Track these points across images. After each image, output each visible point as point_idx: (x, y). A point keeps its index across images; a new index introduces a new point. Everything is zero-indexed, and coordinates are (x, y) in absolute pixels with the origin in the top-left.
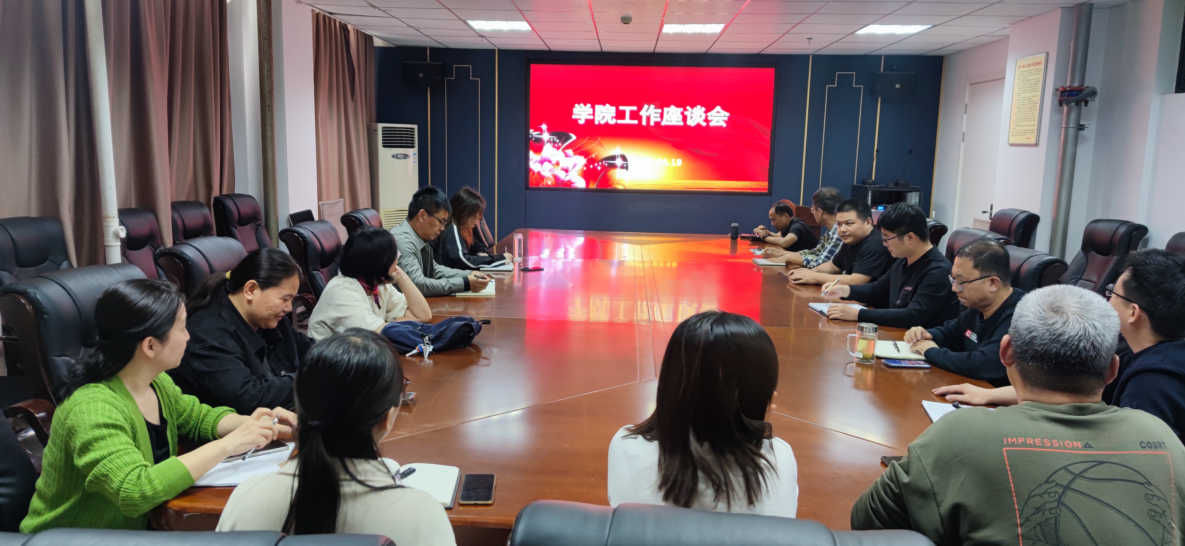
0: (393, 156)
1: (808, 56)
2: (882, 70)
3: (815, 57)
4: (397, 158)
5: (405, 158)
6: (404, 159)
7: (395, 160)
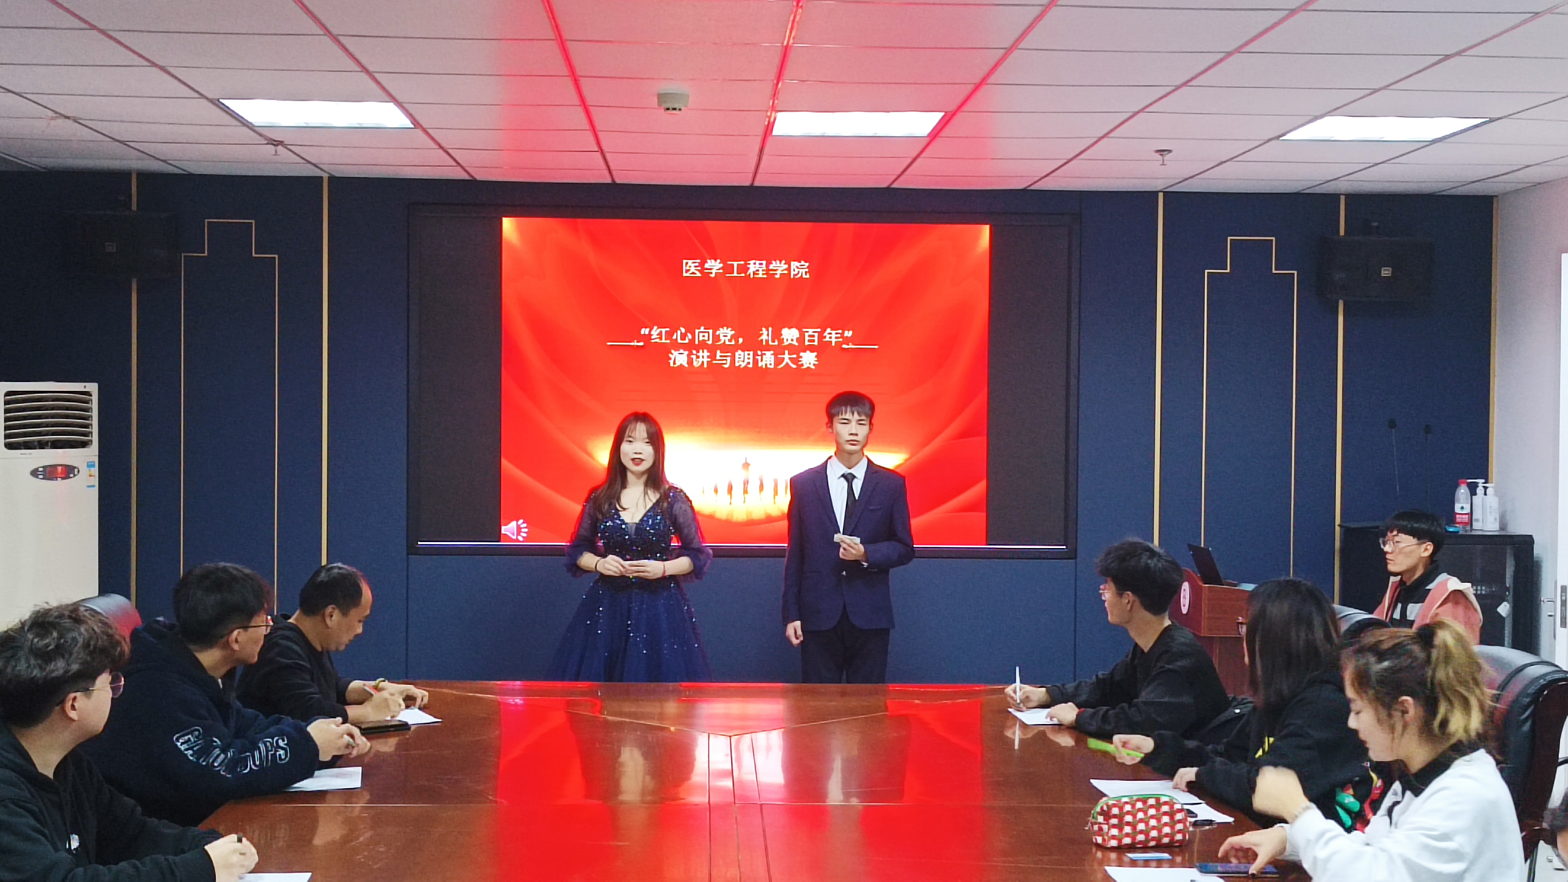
0: (33, 475)
1: (1155, 194)
2: (1342, 232)
3: (1171, 197)
4: (44, 477)
6: (60, 480)
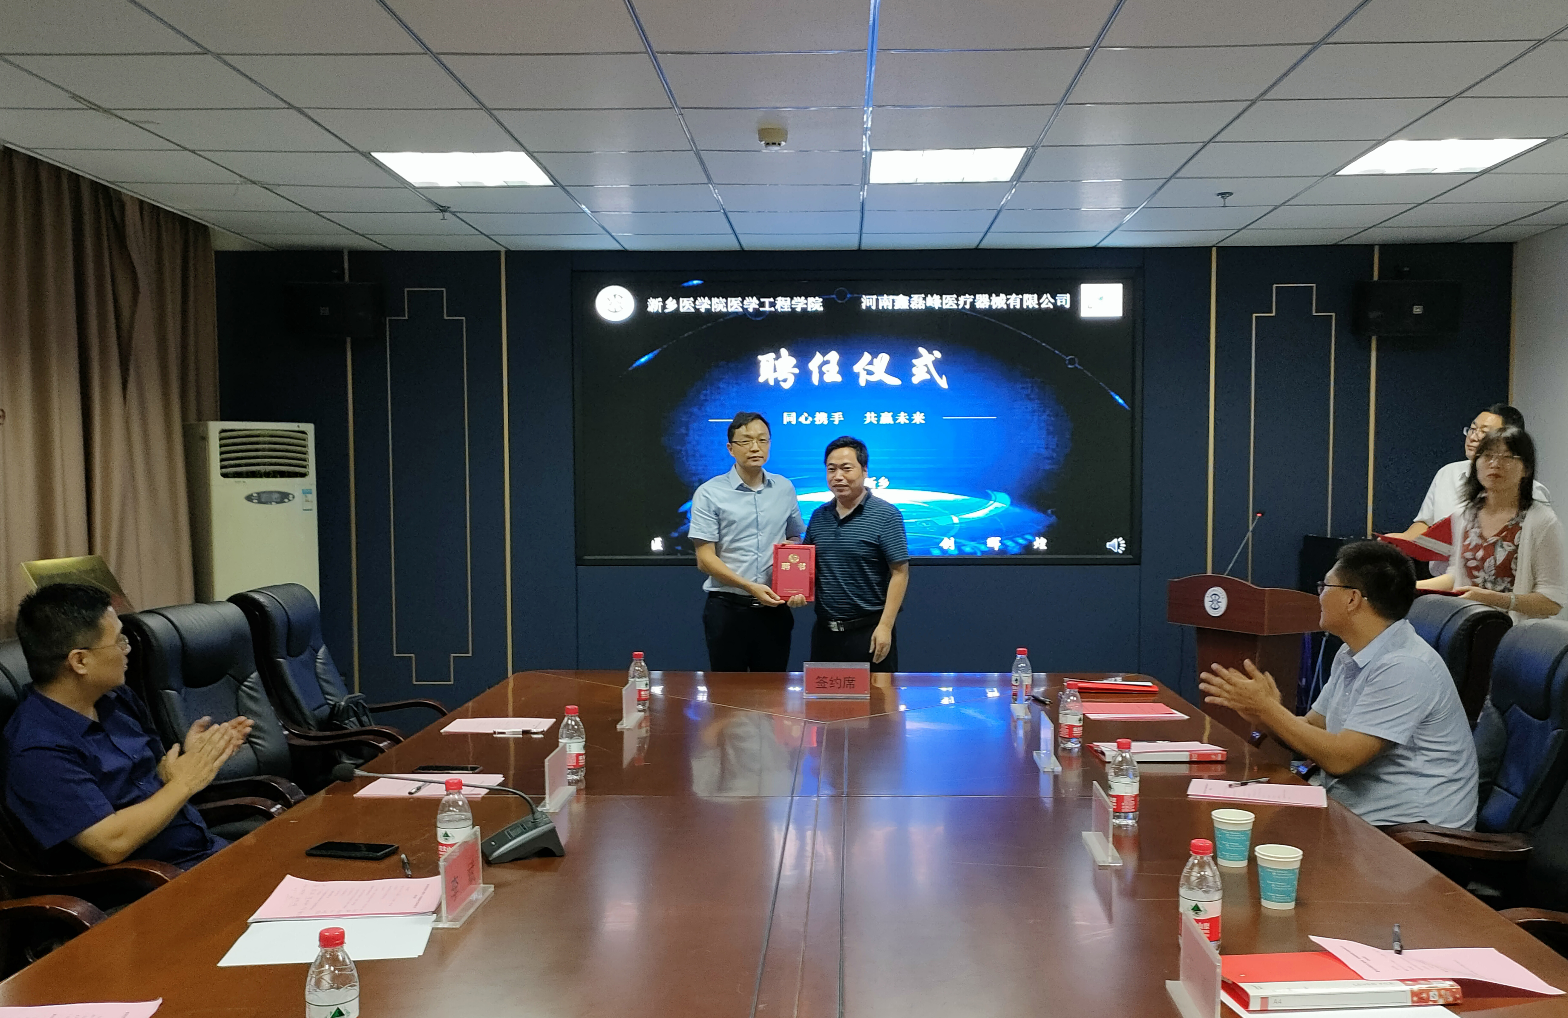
0: (249, 498)
1: (1209, 249)
2: (1378, 276)
4: (260, 502)
5: (282, 502)
6: (277, 503)
7: (255, 507)
